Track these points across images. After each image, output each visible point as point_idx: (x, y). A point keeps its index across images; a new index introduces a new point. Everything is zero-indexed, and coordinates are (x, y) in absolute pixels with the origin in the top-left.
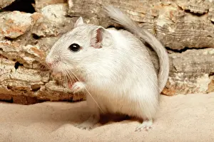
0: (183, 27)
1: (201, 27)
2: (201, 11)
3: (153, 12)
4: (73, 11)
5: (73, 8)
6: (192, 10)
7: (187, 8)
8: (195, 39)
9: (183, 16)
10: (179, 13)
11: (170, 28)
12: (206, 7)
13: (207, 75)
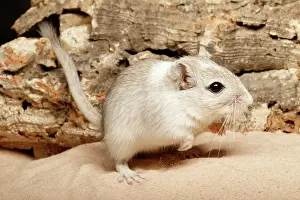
0: (234, 45)
1: (258, 43)
2: (258, 23)
3: (196, 28)
4: (96, 33)
5: (97, 29)
6: (245, 22)
7: (238, 20)
8: (250, 59)
9: (234, 31)
10: (229, 27)
11: (216, 47)
12: (264, 18)
13: (265, 105)
